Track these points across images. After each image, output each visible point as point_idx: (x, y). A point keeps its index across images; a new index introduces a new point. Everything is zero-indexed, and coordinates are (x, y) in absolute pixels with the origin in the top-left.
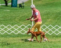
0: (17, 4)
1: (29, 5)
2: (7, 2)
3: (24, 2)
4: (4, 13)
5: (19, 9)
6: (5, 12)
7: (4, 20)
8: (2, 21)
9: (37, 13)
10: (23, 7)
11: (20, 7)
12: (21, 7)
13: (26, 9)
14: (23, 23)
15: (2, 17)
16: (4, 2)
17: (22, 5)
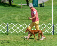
0: (37, 4)
1: (49, 5)
2: (28, 2)
3: (45, 2)
4: (25, 13)
5: (40, 8)
6: (26, 11)
7: (26, 19)
8: (23, 20)
9: (35, 12)
10: (44, 7)
11: (40, 7)
12: (42, 7)
13: (46, 9)
14: (43, 22)
15: (24, 17)
16: (26, 2)
17: (42, 5)
